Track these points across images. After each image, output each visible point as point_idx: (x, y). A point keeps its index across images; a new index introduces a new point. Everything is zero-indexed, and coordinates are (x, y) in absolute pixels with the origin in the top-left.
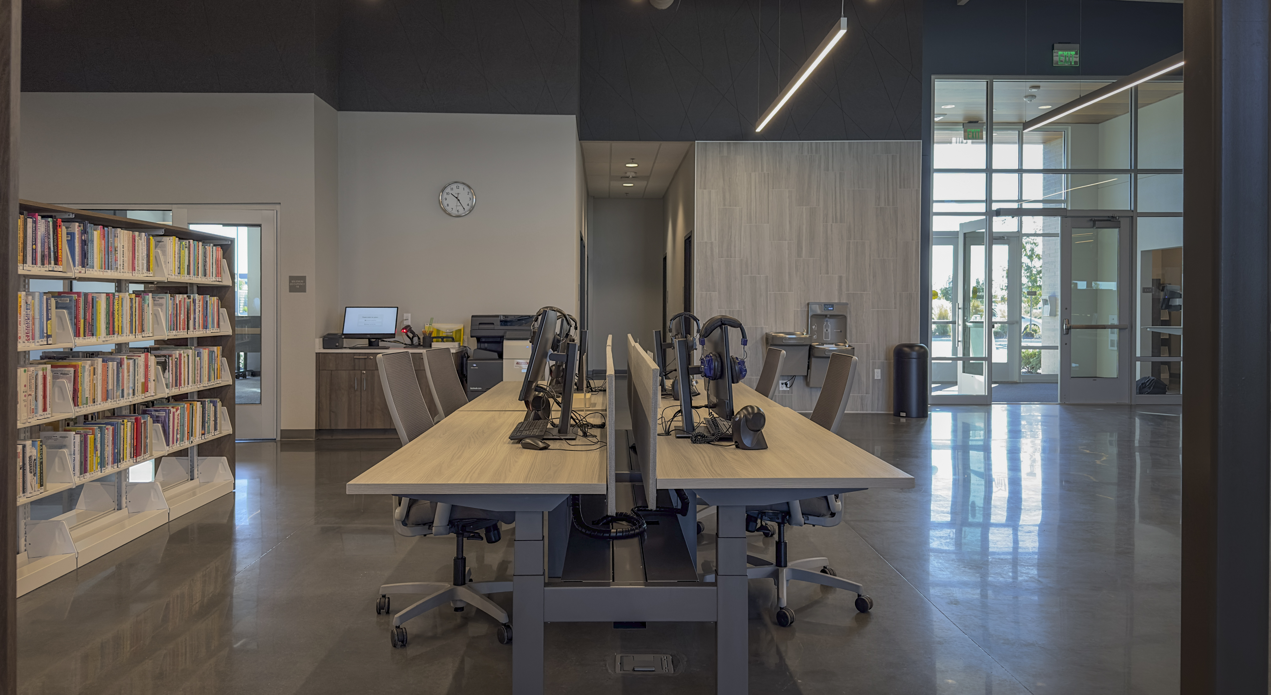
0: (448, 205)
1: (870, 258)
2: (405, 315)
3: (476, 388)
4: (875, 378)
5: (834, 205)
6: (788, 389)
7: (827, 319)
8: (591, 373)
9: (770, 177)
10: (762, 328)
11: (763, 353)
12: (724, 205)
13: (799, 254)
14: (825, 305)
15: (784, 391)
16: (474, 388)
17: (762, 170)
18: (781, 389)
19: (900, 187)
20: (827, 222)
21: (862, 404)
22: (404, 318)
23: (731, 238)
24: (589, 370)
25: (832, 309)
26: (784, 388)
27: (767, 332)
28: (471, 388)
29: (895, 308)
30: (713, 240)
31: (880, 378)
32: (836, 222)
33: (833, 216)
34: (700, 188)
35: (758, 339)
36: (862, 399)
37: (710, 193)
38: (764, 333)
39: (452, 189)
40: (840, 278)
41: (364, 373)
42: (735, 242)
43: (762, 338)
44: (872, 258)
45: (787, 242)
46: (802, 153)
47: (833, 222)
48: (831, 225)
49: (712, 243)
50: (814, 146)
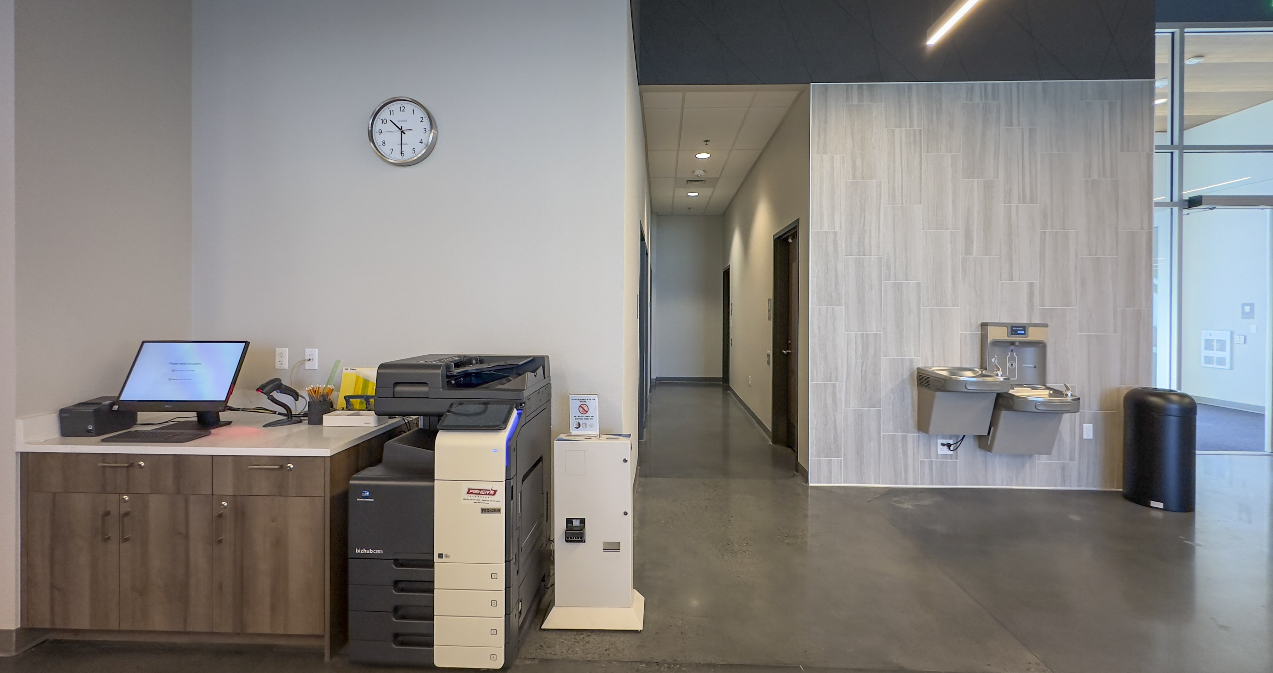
0: (384, 143)
1: (1077, 256)
2: (308, 351)
3: (371, 551)
4: (1084, 437)
5: (1021, 177)
6: (952, 452)
7: (1012, 347)
8: (654, 381)
9: (922, 134)
10: (911, 361)
11: (912, 397)
12: (854, 177)
13: (968, 250)
14: (1012, 327)
15: (945, 456)
16: (364, 551)
17: (911, 125)
18: (940, 452)
19: (1122, 150)
20: (1010, 202)
21: (1063, 476)
22: (307, 358)
23: (864, 225)
24: (652, 378)
25: (1023, 332)
26: (945, 450)
27: (921, 365)
28: (357, 551)
29: (1115, 332)
30: (837, 228)
31: (1091, 437)
32: (1024, 202)
33: (1019, 194)
34: (818, 153)
35: (905, 377)
36: (1063, 468)
37: (832, 159)
38: (915, 368)
39: (392, 113)
40: (1031, 285)
41: (126, 501)
42: (871, 231)
43: (911, 375)
44: (1079, 256)
45: (949, 231)
46: (971, 100)
47: (1019, 202)
48: (1017, 206)
49: (835, 234)
50: (990, 89)
